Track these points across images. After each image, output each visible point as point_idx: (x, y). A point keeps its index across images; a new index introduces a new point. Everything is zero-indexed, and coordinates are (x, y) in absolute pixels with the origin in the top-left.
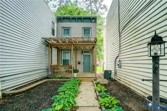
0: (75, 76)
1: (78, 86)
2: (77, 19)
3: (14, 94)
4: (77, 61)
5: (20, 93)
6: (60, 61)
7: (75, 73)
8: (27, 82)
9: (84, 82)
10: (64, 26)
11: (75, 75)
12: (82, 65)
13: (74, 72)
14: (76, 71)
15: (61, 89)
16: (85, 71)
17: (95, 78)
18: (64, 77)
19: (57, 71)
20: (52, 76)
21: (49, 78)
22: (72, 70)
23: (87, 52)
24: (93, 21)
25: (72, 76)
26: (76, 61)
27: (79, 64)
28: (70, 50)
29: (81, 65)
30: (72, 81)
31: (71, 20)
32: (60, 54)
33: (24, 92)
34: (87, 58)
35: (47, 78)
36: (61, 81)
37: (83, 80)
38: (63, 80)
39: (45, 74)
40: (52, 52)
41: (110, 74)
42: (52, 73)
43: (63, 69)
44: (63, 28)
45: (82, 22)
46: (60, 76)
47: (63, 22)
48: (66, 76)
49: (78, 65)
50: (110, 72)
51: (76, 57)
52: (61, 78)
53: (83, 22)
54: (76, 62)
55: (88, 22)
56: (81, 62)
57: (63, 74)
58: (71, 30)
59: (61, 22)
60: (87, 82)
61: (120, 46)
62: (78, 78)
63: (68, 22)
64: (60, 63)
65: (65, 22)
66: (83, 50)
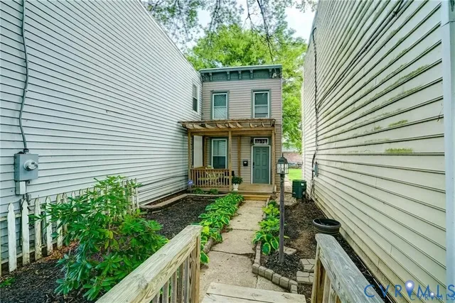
0: (236, 190)
1: (238, 207)
2: (240, 73)
3: (151, 210)
4: (242, 161)
5: (157, 209)
6: (208, 160)
7: (236, 183)
8: (160, 196)
9: (250, 201)
10: (215, 90)
11: (236, 187)
12: (251, 168)
13: (233, 183)
14: (237, 181)
15: (209, 208)
16: (256, 180)
17: (273, 195)
18: (216, 190)
19: (203, 179)
20: (195, 189)
21: (189, 192)
22: (230, 178)
23: (261, 141)
24: (275, 75)
25: (230, 190)
26: (239, 159)
27: (246, 165)
28: (227, 138)
29: (248, 167)
30: (229, 198)
31: (229, 76)
32: (208, 145)
33: (161, 208)
34: (261, 153)
35: (186, 191)
36: (211, 198)
37: (249, 198)
38: (213, 195)
39: (182, 185)
40: (193, 144)
41: (304, 189)
42: (194, 183)
43: (213, 176)
44: (213, 92)
45: (250, 79)
46: (208, 189)
47: (213, 81)
48: (219, 190)
49: (243, 168)
50: (302, 184)
51: (239, 153)
52: (209, 193)
53: (253, 78)
54: (239, 162)
55: (265, 78)
56: (249, 161)
57: (213, 185)
58: (228, 96)
59: (210, 81)
60: (255, 202)
61: (317, 136)
62: (240, 193)
63: (223, 80)
64: (208, 163)
65: (218, 80)
66: (252, 138)
